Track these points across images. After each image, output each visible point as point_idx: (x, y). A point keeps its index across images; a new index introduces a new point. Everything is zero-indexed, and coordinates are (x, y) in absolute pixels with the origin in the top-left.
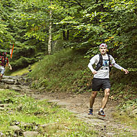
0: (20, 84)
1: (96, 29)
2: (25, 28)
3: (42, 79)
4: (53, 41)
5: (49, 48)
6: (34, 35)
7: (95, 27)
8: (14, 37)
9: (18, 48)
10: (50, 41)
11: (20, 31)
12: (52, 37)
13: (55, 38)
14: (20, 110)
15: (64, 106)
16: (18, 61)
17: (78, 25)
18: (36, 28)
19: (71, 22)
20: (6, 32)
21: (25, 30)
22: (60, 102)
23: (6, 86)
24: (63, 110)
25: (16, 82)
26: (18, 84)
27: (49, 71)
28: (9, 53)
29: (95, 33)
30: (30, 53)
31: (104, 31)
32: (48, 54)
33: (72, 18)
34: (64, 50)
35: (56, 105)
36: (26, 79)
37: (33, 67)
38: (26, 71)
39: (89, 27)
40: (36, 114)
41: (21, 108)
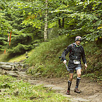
0: (17, 70)
1: (89, 17)
2: (22, 17)
3: (39, 65)
4: (49, 29)
5: (45, 35)
6: (30, 23)
7: (88, 15)
8: (11, 25)
9: (16, 36)
10: (46, 29)
11: (18, 19)
12: (48, 24)
13: (51, 25)
14: (16, 94)
15: (59, 91)
16: (15, 48)
17: (72, 13)
18: (33, 16)
19: (65, 10)
20: (4, 20)
21: (22, 18)
22: (55, 87)
23: (4, 72)
24: (57, 94)
25: (13, 68)
26: (15, 70)
27: (45, 58)
28: (7, 41)
29: (88, 20)
30: (27, 40)
31: (97, 19)
32: (44, 41)
33: (66, 7)
34: (60, 37)
35: (51, 90)
36: (23, 65)
37: (30, 54)
38: (23, 57)
39: (82, 15)
40: (32, 98)
41: (17, 92)
